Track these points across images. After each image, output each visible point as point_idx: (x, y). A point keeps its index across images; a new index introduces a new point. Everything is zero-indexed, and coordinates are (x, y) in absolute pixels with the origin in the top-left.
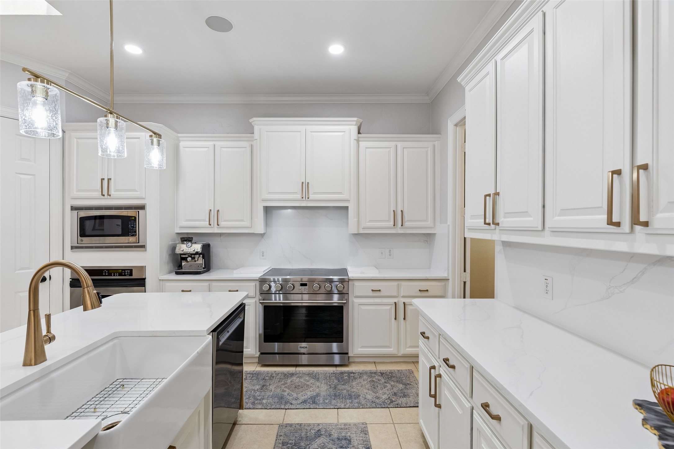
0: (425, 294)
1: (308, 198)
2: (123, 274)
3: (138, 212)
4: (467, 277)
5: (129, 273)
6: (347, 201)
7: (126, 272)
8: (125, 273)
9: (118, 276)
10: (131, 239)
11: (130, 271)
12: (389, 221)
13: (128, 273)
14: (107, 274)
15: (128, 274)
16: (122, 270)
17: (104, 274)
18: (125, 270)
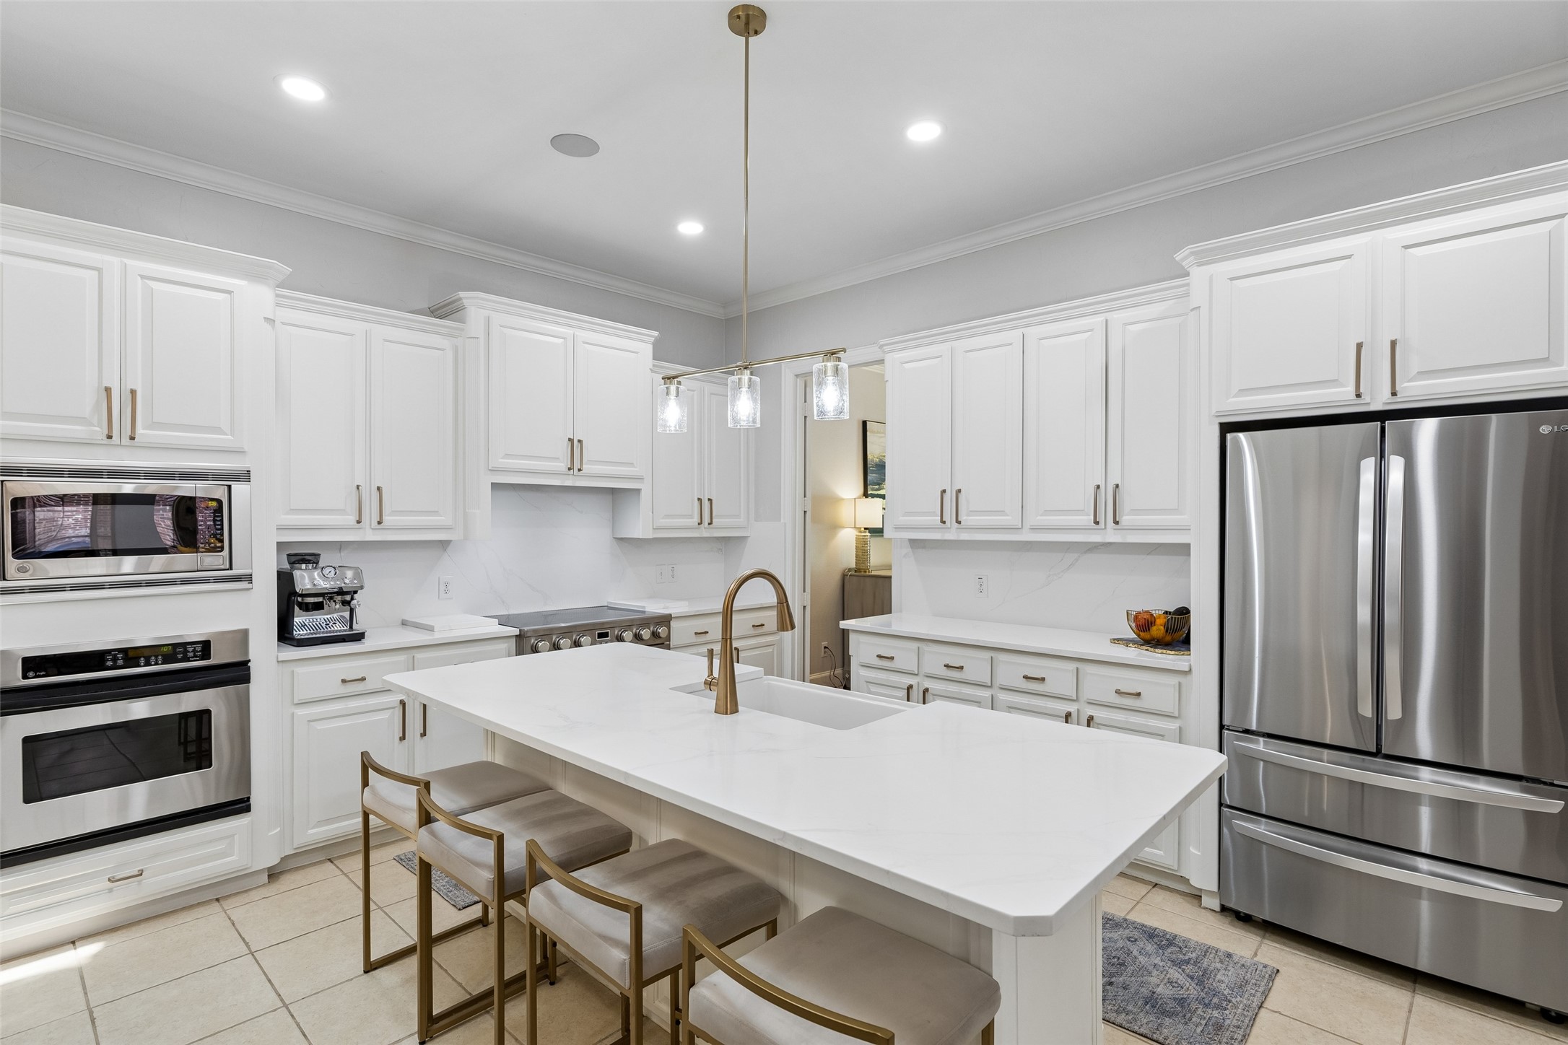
0: (760, 630)
1: (580, 470)
2: (180, 656)
3: (229, 487)
4: (808, 595)
5: (200, 651)
6: (640, 479)
7: (190, 650)
8: (186, 651)
9: (162, 664)
10: (210, 559)
11: (202, 647)
12: (691, 516)
13: (194, 651)
14: (120, 662)
15: (195, 656)
16: (175, 646)
17: (109, 663)
18: (184, 645)
